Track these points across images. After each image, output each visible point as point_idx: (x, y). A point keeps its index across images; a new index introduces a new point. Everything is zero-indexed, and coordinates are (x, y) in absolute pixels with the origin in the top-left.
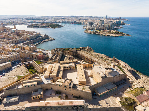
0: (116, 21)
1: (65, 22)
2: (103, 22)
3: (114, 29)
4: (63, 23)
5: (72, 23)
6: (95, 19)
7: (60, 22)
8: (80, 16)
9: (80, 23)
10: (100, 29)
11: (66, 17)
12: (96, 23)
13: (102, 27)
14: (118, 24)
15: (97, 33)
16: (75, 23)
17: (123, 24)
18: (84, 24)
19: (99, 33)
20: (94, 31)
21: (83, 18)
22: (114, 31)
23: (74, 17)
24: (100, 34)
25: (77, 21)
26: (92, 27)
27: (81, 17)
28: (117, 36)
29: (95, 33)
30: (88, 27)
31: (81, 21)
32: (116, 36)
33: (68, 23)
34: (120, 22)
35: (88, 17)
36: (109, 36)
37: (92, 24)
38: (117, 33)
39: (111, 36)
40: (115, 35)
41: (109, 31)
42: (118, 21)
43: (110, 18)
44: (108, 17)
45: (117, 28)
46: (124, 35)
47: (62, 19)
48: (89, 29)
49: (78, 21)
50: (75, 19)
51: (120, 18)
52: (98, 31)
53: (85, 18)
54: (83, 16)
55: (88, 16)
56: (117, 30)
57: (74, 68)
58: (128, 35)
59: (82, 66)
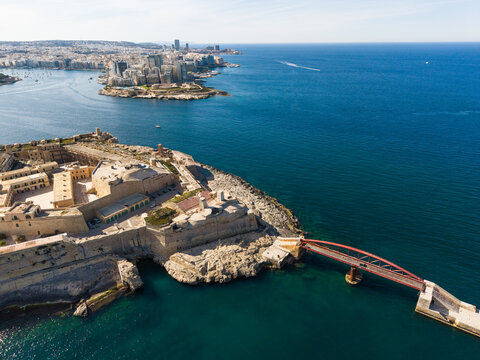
0: (202, 55)
1: (27, 65)
2: (158, 60)
3: (190, 79)
4: (18, 66)
5: (57, 66)
6: (141, 50)
7: (7, 63)
8: (90, 42)
9: (89, 67)
10: (147, 82)
11: (30, 44)
12: (139, 66)
13: (153, 75)
14: (207, 65)
15: (140, 93)
16: (68, 66)
17: (221, 66)
18: (101, 68)
19: (146, 94)
20: (131, 89)
21: (99, 47)
22: (188, 86)
23: (64, 44)
24: (149, 96)
25: (74, 61)
26: (125, 76)
27: (91, 46)
28: (196, 97)
29: (134, 94)
30: (113, 76)
31: (89, 59)
32: (192, 99)
33: (40, 65)
34: (211, 58)
35: (118, 44)
36: (175, 99)
37: (122, 66)
38: (196, 90)
39: (180, 100)
40: (188, 97)
41: (174, 85)
42: (207, 55)
43: (187, 49)
44: (182, 44)
45: (203, 75)
46: (214, 94)
47: (15, 51)
48: (115, 83)
49: (79, 60)
50: (68, 53)
51: (218, 47)
52: (143, 88)
53: (106, 48)
54: (99, 43)
55: (119, 40)
56: (199, 83)
57: (47, 184)
58: (224, 93)
59: (68, 174)
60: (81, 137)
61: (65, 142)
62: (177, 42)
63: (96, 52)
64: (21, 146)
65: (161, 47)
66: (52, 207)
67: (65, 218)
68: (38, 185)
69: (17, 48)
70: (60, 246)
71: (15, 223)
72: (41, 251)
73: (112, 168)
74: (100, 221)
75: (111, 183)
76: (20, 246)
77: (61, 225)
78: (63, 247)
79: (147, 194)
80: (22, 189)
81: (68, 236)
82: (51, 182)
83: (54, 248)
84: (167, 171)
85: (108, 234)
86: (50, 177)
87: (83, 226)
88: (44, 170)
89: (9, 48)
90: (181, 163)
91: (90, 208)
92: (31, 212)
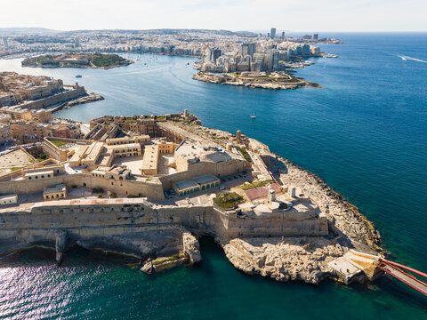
0: (297, 44)
1: (140, 51)
2: (251, 48)
3: (281, 69)
5: (163, 51)
6: (237, 38)
7: (126, 49)
8: (193, 31)
9: (188, 54)
10: (237, 70)
11: (145, 32)
12: (232, 54)
13: (244, 63)
14: (302, 54)
15: (228, 80)
16: (171, 52)
17: (317, 56)
18: (199, 54)
19: (235, 81)
20: (221, 75)
21: (200, 35)
22: (277, 76)
23: (171, 32)
24: (237, 83)
25: (177, 47)
26: (217, 63)
27: (193, 35)
28: (284, 87)
29: (223, 80)
30: (207, 62)
31: (190, 46)
32: (279, 89)
33: (150, 51)
34: (307, 47)
35: (216, 32)
36: (261, 87)
37: (217, 53)
38: (285, 80)
39: (266, 88)
40: (275, 86)
41: (263, 74)
42: (302, 45)
43: (283, 37)
44: (279, 33)
45: (294, 65)
46: (303, 85)
47: (134, 38)
48: (208, 69)
49: (181, 47)
50: (173, 40)
51: (316, 36)
52: (232, 75)
53: (206, 36)
54: (200, 31)
56: (288, 72)
57: (139, 153)
58: (315, 85)
59: (156, 147)
60: (172, 116)
61: (158, 119)
62: (273, 30)
63: (196, 40)
64: (125, 118)
65: (256, 36)
66: (140, 173)
67: (148, 184)
68: (133, 153)
69: (136, 35)
70: (140, 208)
71: (111, 181)
72: (126, 209)
73: (193, 147)
74: (175, 193)
75: (189, 161)
76: (111, 201)
77: (144, 190)
78: (143, 209)
79: (219, 176)
80: (121, 154)
81: (148, 201)
82: (143, 152)
83: (136, 208)
84: (241, 158)
85: (180, 206)
86: (143, 147)
87: (161, 195)
88: (139, 141)
89: (130, 35)
90: (256, 151)
91: (169, 179)
92: (124, 175)
